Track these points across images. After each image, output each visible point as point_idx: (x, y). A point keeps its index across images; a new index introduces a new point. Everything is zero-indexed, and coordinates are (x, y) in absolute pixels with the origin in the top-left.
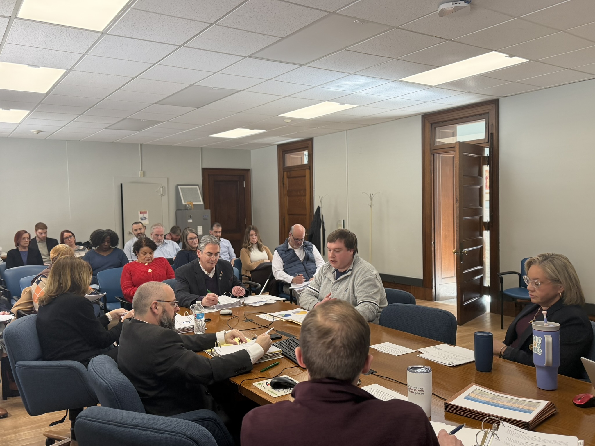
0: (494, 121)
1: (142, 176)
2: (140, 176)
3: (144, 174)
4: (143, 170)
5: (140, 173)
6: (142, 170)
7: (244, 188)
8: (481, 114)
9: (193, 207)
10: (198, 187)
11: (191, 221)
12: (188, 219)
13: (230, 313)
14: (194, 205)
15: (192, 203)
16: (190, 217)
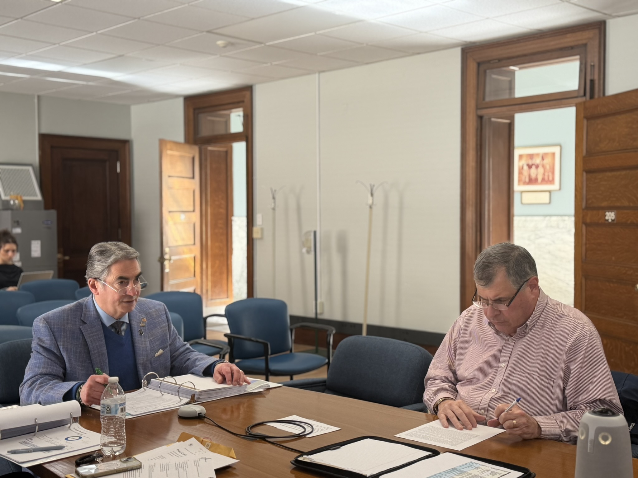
0: (596, 59)
7: (118, 174)
8: (572, 48)
9: (22, 205)
10: (30, 169)
11: (18, 230)
12: (13, 227)
13: (200, 415)
14: (25, 202)
15: (21, 197)
16: (17, 223)
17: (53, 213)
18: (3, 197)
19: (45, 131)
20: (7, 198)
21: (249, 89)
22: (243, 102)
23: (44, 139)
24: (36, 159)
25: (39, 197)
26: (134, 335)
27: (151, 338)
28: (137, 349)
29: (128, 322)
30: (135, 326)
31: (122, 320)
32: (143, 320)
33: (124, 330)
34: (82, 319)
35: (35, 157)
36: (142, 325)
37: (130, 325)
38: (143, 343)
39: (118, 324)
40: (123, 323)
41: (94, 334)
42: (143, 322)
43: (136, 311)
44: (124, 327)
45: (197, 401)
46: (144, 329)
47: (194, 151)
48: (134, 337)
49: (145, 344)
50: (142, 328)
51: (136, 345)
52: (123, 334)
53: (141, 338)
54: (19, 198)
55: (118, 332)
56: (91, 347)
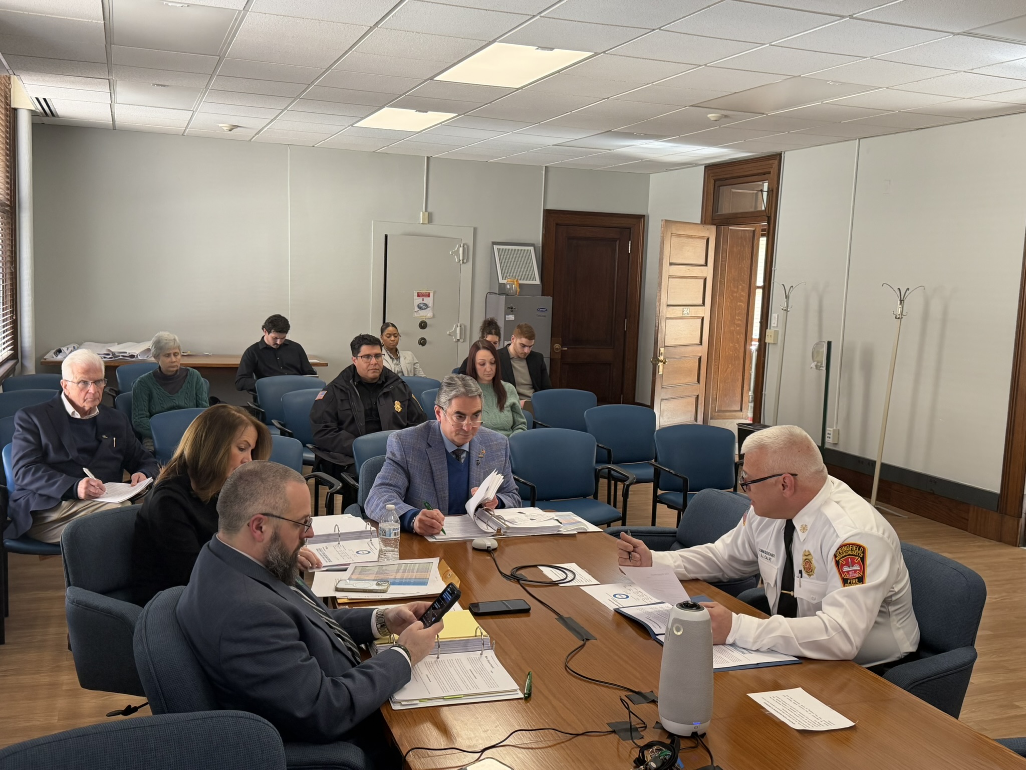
1: (427, 222)
2: (421, 223)
3: (430, 219)
4: (429, 210)
5: (422, 217)
6: (426, 210)
7: (629, 255)
9: (518, 290)
10: (532, 248)
11: (511, 317)
12: (506, 314)
13: (489, 548)
14: (521, 286)
15: (517, 281)
16: (510, 310)
17: (549, 299)
18: (501, 281)
19: (550, 207)
20: (505, 281)
21: (778, 157)
22: (770, 173)
23: (550, 215)
24: (538, 237)
25: (538, 282)
26: (471, 463)
27: (487, 470)
28: (471, 477)
29: (468, 451)
30: (473, 456)
31: (462, 448)
32: (482, 451)
33: (463, 457)
34: (428, 442)
35: (537, 236)
36: (480, 456)
37: (469, 453)
38: (478, 473)
39: (458, 453)
40: (464, 450)
41: (437, 458)
42: (482, 454)
43: (477, 441)
44: (464, 455)
45: (504, 535)
46: (481, 460)
47: (711, 232)
48: (470, 466)
49: (479, 474)
50: (480, 459)
51: (471, 473)
52: (463, 461)
53: (477, 468)
54: (515, 283)
55: (458, 460)
56: (434, 468)
